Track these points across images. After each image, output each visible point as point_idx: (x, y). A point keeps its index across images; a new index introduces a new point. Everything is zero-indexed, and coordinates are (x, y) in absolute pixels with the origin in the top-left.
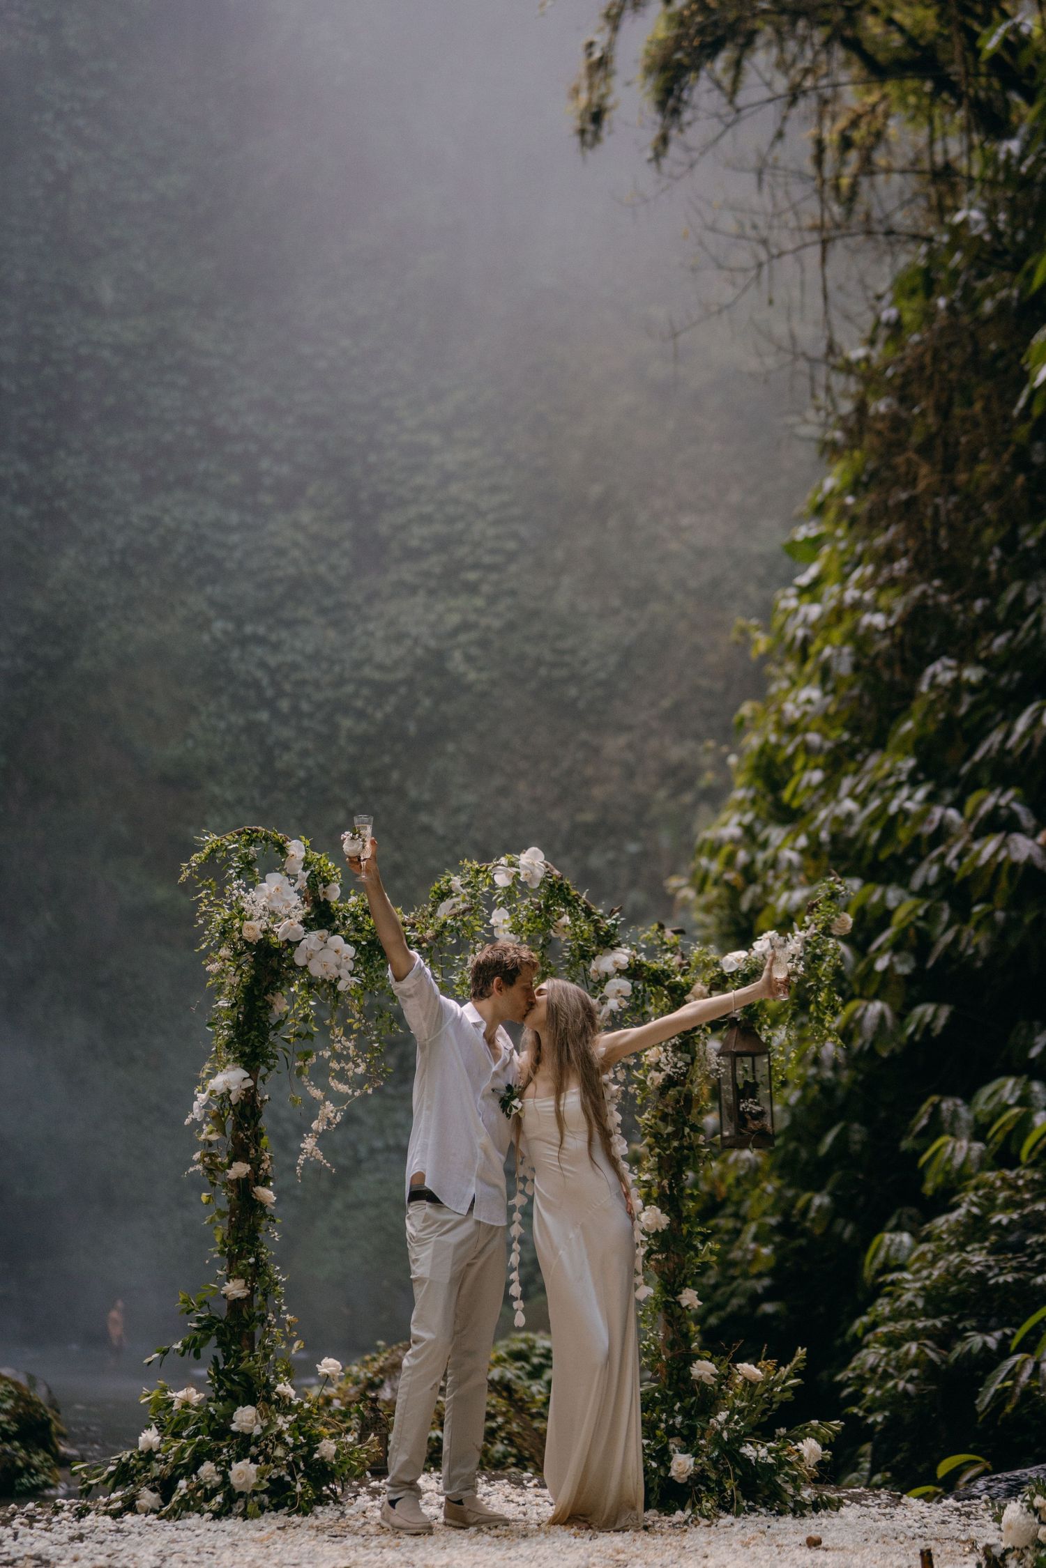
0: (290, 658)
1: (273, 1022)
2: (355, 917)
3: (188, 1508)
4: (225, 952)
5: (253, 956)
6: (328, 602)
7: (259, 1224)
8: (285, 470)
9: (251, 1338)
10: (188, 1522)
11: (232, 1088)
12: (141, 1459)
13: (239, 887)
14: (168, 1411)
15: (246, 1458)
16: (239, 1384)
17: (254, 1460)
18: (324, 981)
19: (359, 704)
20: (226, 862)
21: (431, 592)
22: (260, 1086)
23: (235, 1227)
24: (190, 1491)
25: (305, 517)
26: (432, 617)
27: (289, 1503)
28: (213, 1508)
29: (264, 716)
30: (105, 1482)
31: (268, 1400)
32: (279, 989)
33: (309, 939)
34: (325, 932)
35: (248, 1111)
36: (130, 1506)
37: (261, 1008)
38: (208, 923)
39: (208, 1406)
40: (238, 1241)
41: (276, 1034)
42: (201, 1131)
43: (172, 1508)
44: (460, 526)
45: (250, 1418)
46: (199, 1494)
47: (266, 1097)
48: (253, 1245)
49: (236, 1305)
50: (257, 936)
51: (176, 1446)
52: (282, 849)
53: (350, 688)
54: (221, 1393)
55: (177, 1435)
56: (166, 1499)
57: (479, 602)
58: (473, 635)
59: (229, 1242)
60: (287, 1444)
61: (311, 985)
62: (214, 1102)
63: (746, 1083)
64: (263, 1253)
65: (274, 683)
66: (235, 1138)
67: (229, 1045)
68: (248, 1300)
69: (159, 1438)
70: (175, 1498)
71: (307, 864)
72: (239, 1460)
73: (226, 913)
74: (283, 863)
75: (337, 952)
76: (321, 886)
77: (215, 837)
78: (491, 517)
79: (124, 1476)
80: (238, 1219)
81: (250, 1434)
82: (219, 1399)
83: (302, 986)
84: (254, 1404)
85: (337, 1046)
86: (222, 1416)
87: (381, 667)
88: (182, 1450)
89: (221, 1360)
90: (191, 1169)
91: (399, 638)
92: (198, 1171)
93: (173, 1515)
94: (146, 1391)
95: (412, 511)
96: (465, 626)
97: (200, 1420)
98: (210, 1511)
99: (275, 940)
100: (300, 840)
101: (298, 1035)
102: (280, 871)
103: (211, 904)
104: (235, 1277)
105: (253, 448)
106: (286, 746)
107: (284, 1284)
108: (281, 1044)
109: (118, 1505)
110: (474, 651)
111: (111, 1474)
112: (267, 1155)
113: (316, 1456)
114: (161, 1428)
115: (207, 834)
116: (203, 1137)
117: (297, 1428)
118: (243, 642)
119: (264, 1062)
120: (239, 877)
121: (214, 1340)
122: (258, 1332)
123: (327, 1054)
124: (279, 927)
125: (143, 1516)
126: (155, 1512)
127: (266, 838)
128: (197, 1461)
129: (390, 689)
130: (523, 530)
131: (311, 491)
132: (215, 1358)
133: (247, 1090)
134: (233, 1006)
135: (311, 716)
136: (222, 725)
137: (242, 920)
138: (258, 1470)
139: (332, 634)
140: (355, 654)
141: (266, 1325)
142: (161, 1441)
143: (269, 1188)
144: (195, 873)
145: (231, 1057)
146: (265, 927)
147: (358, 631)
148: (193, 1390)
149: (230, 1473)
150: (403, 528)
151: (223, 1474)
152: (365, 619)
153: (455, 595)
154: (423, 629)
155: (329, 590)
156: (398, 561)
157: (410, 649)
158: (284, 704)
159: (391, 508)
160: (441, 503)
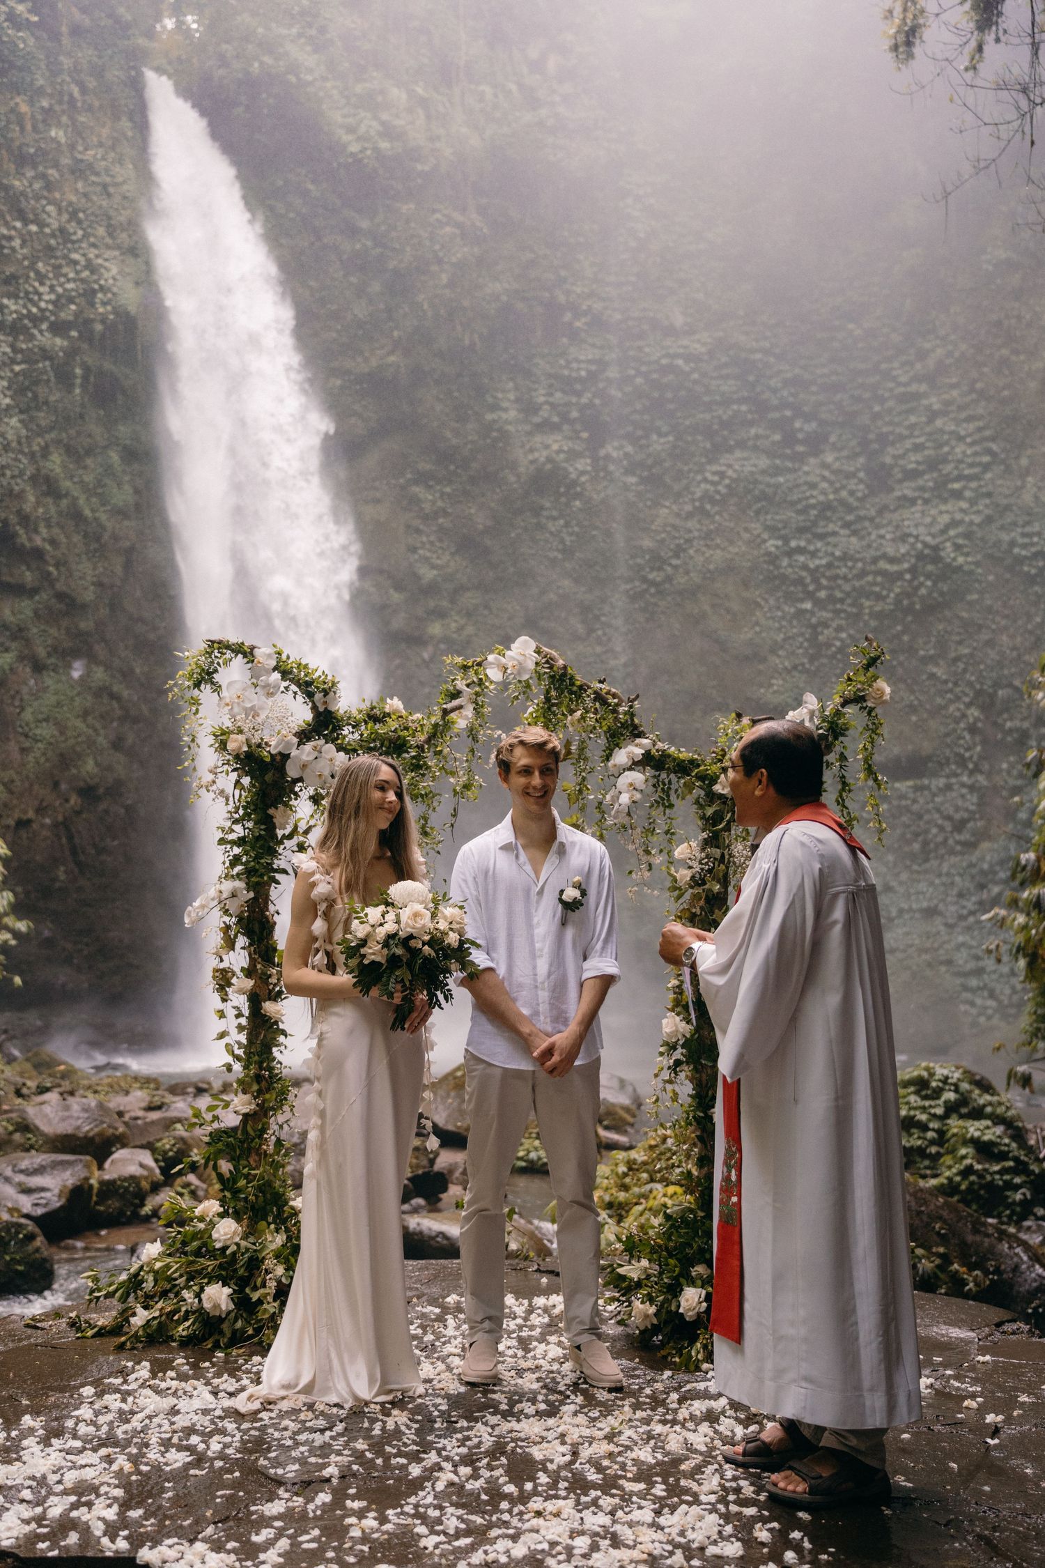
0: (824, 562)
6: (850, 518)
7: (273, 1040)
8: (812, 426)
15: (222, 1280)
17: (227, 1284)
19: (877, 589)
21: (926, 501)
23: (251, 1041)
26: (928, 520)
29: (808, 605)
32: (286, 804)
33: (302, 750)
34: (320, 742)
40: (249, 1054)
44: (946, 449)
48: (266, 1059)
49: (245, 1120)
50: (240, 748)
52: (250, 658)
53: (870, 578)
57: (964, 505)
58: (960, 530)
65: (816, 581)
68: (259, 1115)
69: (158, 1252)
72: (212, 1282)
75: (331, 760)
76: (318, 695)
78: (969, 440)
87: (892, 560)
91: (903, 538)
95: (908, 444)
96: (954, 523)
99: (265, 753)
104: (243, 1093)
105: (788, 413)
106: (826, 626)
110: (960, 541)
112: (272, 970)
114: (166, 1242)
118: (791, 553)
121: (226, 1156)
124: (273, 739)
129: (899, 576)
130: (994, 447)
131: (833, 439)
133: (252, 904)
135: (842, 601)
136: (779, 614)
138: (227, 1293)
139: (854, 540)
140: (872, 553)
146: (258, 741)
147: (873, 537)
148: (213, 1203)
149: (204, 1296)
150: (902, 456)
151: (198, 1295)
152: (878, 527)
153: (945, 501)
154: (922, 530)
155: (850, 509)
156: (900, 481)
157: (913, 545)
158: (822, 594)
159: (893, 443)
160: (930, 434)
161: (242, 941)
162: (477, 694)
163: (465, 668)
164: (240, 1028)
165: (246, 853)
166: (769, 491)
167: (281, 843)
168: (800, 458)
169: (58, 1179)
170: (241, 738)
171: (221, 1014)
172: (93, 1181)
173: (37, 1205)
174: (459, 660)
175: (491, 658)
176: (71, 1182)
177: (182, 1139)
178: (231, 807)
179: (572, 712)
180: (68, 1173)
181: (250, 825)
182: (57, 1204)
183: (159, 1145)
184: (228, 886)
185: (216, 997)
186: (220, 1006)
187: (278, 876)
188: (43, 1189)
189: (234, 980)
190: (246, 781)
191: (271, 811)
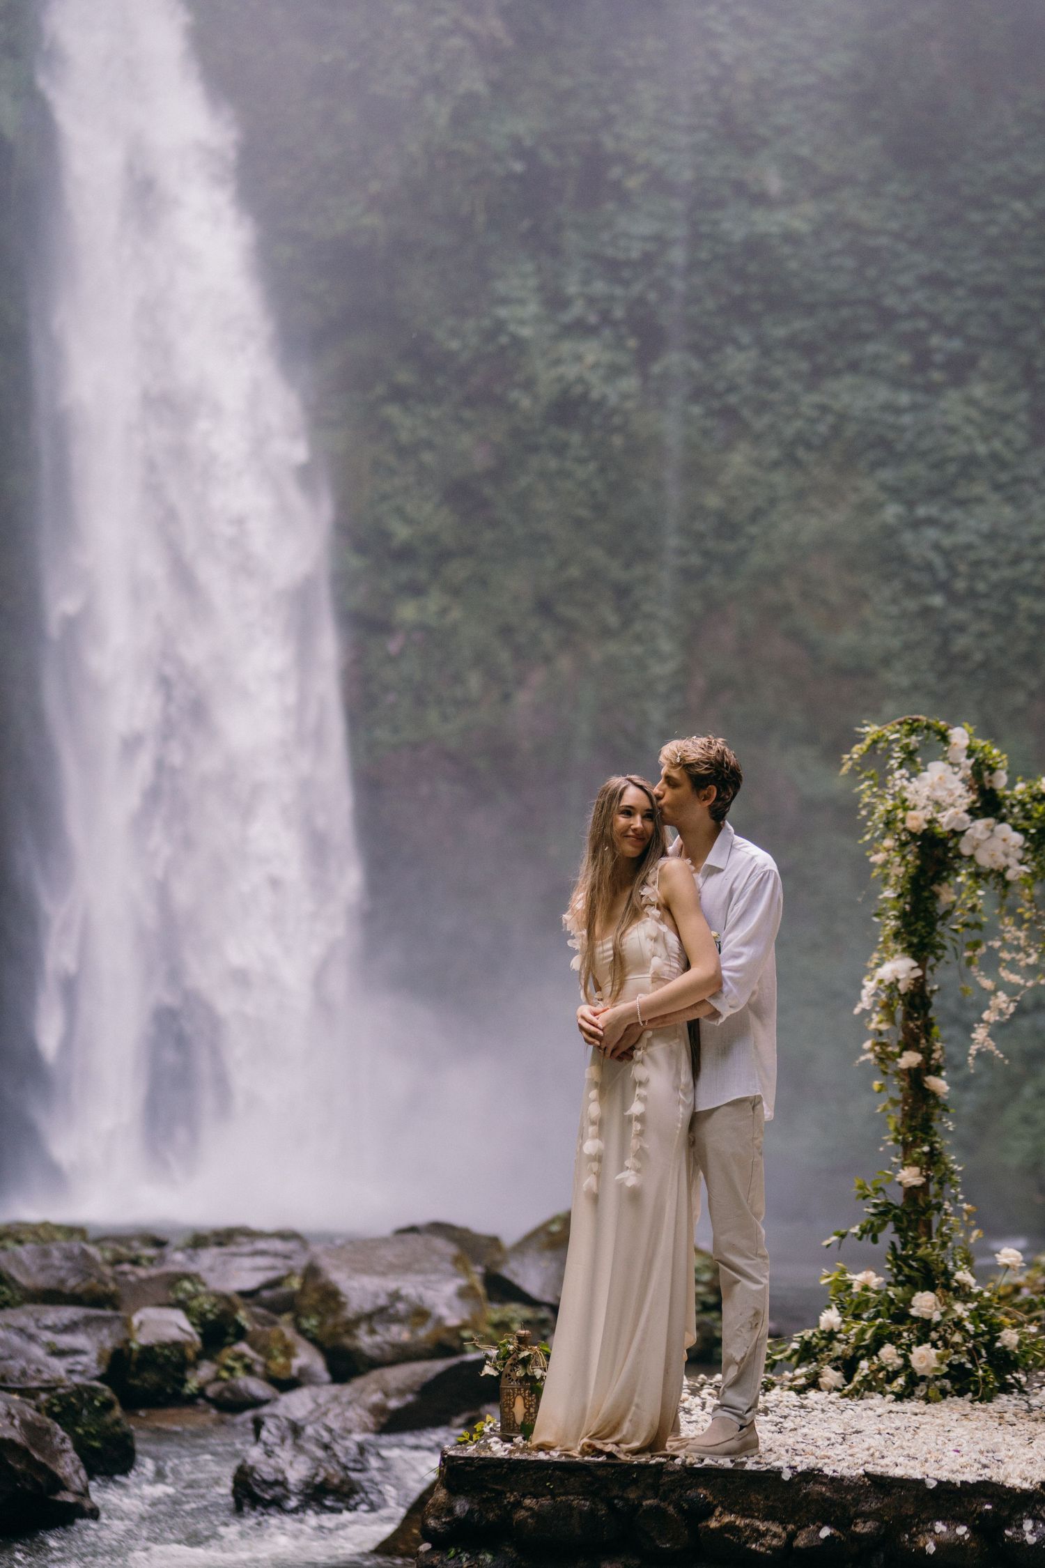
0: (964, 538)
1: (940, 912)
2: (1022, 804)
3: (870, 1389)
4: (888, 843)
5: (918, 847)
6: (1004, 478)
7: (932, 1114)
8: (957, 345)
9: (928, 1225)
10: (871, 1402)
11: (901, 977)
12: (823, 1338)
13: (902, 777)
14: (848, 1293)
15: (926, 1342)
16: (917, 1270)
17: (935, 1346)
18: (992, 871)
20: (888, 754)
22: (929, 975)
23: (908, 1116)
24: (872, 1372)
25: (979, 390)
27: (972, 1387)
28: (895, 1390)
29: (938, 599)
30: (789, 1358)
31: (947, 1287)
32: (945, 879)
33: (975, 828)
34: (991, 821)
35: (917, 1000)
36: (813, 1383)
37: (928, 898)
38: (871, 813)
39: (887, 1290)
40: (912, 1129)
41: (943, 924)
42: (871, 1020)
43: (855, 1386)
45: (929, 1304)
46: (881, 1375)
47: (936, 987)
48: (927, 1133)
49: (912, 1193)
50: (920, 826)
51: (856, 1327)
52: (945, 738)
54: (901, 1278)
55: (857, 1317)
56: (849, 1379)
59: (903, 1130)
60: (967, 1331)
61: (979, 875)
62: (883, 991)
64: (937, 1142)
65: (948, 565)
66: (905, 1029)
67: (896, 935)
68: (924, 1188)
69: (840, 1319)
70: (857, 1378)
71: (971, 752)
72: (919, 1343)
73: (890, 804)
74: (946, 752)
75: (1004, 840)
76: (986, 773)
77: (876, 728)
79: (807, 1353)
80: (911, 1108)
81: (930, 1320)
82: (898, 1283)
83: (970, 875)
84: (933, 1289)
85: (1007, 936)
86: (902, 1301)
88: (863, 1331)
89: (899, 1245)
90: (862, 1058)
92: (868, 1061)
93: (855, 1394)
94: (825, 1272)
97: (880, 1303)
98: (893, 1393)
99: (939, 830)
100: (963, 727)
101: (966, 925)
102: (944, 759)
103: (874, 795)
104: (909, 1165)
105: (922, 325)
107: (960, 1173)
108: (948, 934)
109: (802, 1381)
111: (795, 1351)
112: (938, 1045)
113: (998, 1344)
114: (842, 1309)
115: (867, 725)
116: (873, 1026)
117: (977, 1316)
118: (916, 525)
119: (933, 952)
120: (901, 766)
121: (891, 1226)
122: (936, 1219)
123: (997, 944)
124: (943, 817)
125: (826, 1393)
126: (839, 1390)
127: (928, 727)
128: (878, 1342)
132: (893, 1243)
133: (916, 979)
134: (900, 896)
135: (988, 596)
137: (906, 809)
138: (937, 1355)
139: (1007, 510)
140: (1033, 530)
141: (942, 1212)
142: (844, 1322)
143: (942, 1078)
144: (857, 764)
145: (899, 947)
146: (929, 817)
147: (1036, 505)
148: (871, 1274)
149: (911, 1357)
151: (905, 1357)
155: (1004, 466)
158: (959, 585)
166: (889, 435)
169: (95, 1339)
170: (923, 814)
172: (134, 1346)
173: (71, 1372)
176: (109, 1344)
177: (224, 1298)
180: (105, 1332)
182: (97, 1372)
183: (194, 1304)
187: (940, 952)
188: (76, 1352)
190: (912, 857)
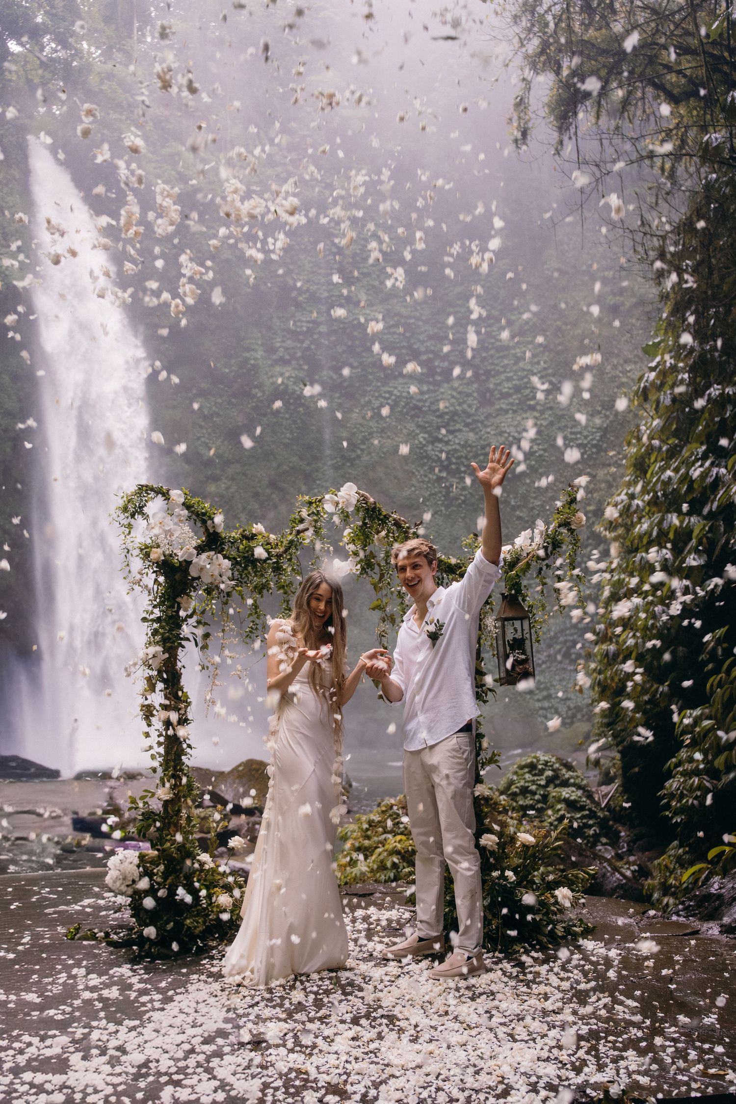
5: (164, 571)
6: (469, 420)
7: (182, 751)
21: (515, 412)
23: (166, 752)
32: (187, 594)
33: (200, 558)
34: (212, 553)
35: (170, 676)
40: (167, 762)
49: (166, 805)
50: (160, 557)
61: (209, 590)
63: (514, 639)
68: (175, 801)
71: (187, 506)
75: (219, 565)
76: (209, 522)
80: (167, 748)
83: (204, 590)
85: (227, 629)
91: (501, 434)
99: (174, 561)
100: (180, 489)
123: (220, 634)
124: (177, 552)
133: (165, 659)
139: (471, 435)
146: (168, 552)
150: (500, 384)
152: (486, 427)
153: (526, 412)
154: (512, 429)
155: (469, 415)
156: (499, 399)
157: (507, 438)
158: (453, 467)
159: (494, 376)
160: (516, 371)
161: (160, 686)
162: (316, 521)
163: (310, 503)
164: (159, 744)
165: (161, 627)
166: (420, 404)
167: (185, 620)
168: (437, 384)
170: (159, 551)
171: (147, 735)
174: (307, 498)
175: (327, 497)
178: (151, 597)
179: (378, 532)
181: (164, 608)
184: (153, 650)
185: (144, 723)
186: (147, 729)
187: (183, 643)
189: (155, 712)
190: (161, 579)
191: (179, 599)
